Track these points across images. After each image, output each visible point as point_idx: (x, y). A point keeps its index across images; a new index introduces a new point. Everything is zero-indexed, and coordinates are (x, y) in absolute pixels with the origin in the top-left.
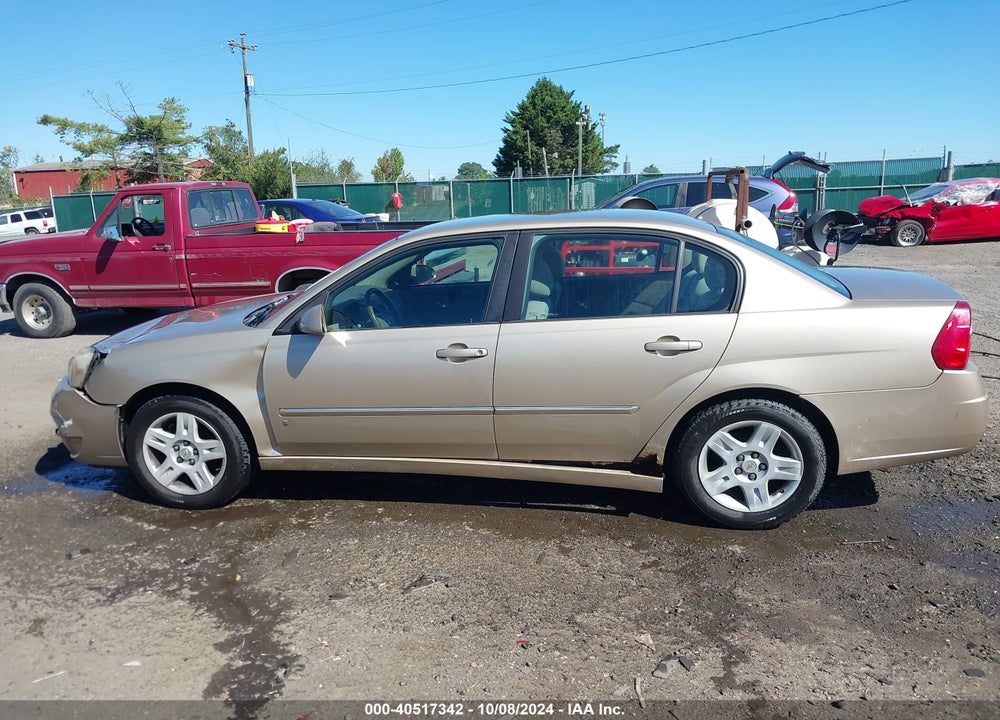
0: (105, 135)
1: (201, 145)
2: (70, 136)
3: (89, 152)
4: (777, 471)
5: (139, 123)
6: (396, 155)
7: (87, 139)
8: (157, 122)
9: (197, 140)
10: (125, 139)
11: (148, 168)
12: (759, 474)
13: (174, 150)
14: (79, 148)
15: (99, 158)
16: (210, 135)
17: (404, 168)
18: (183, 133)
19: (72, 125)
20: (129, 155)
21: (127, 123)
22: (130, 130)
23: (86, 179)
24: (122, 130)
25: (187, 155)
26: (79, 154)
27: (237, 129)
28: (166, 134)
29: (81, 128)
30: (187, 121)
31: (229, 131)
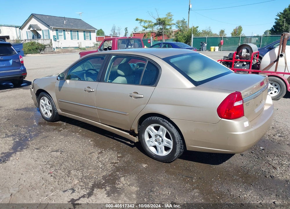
0: (151, 23)
1: (175, 26)
2: (143, 24)
3: (147, 28)
4: (166, 143)
5: (159, 20)
6: (240, 28)
7: (146, 25)
8: (164, 19)
9: (174, 24)
10: (156, 24)
11: (160, 32)
12: (162, 143)
13: (168, 27)
14: (144, 27)
15: (148, 30)
16: (178, 23)
17: (242, 32)
18: (171, 22)
19: (143, 21)
20: (156, 29)
21: (157, 20)
22: (157, 22)
23: (145, 35)
24: (155, 22)
25: (171, 28)
26: (144, 29)
27: (185, 21)
28: (166, 22)
29: (145, 22)
30: (173, 19)
31: (183, 22)
